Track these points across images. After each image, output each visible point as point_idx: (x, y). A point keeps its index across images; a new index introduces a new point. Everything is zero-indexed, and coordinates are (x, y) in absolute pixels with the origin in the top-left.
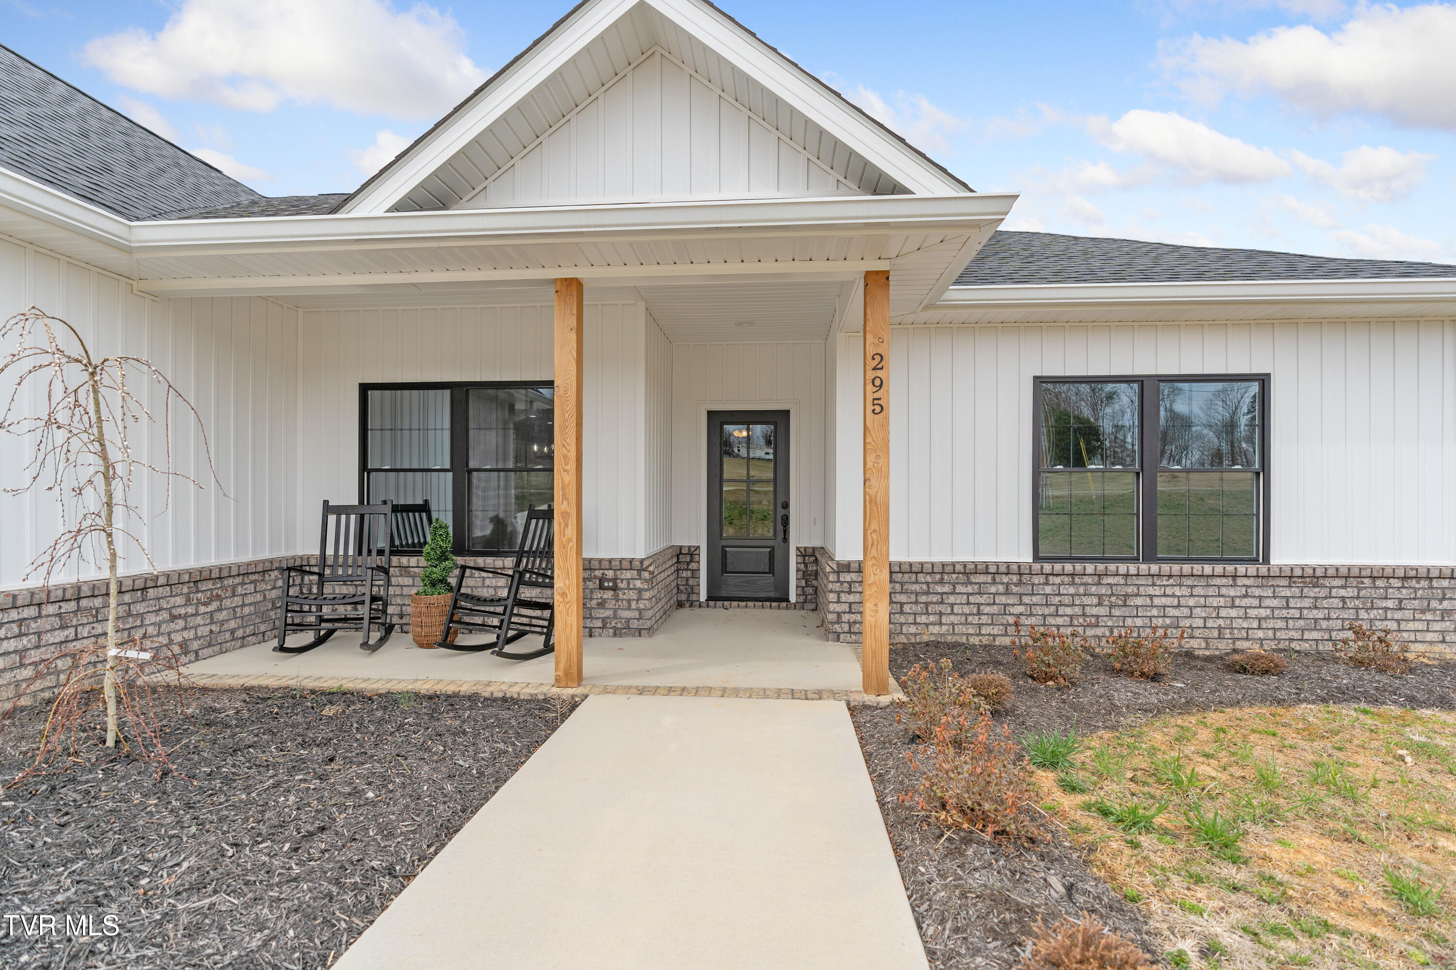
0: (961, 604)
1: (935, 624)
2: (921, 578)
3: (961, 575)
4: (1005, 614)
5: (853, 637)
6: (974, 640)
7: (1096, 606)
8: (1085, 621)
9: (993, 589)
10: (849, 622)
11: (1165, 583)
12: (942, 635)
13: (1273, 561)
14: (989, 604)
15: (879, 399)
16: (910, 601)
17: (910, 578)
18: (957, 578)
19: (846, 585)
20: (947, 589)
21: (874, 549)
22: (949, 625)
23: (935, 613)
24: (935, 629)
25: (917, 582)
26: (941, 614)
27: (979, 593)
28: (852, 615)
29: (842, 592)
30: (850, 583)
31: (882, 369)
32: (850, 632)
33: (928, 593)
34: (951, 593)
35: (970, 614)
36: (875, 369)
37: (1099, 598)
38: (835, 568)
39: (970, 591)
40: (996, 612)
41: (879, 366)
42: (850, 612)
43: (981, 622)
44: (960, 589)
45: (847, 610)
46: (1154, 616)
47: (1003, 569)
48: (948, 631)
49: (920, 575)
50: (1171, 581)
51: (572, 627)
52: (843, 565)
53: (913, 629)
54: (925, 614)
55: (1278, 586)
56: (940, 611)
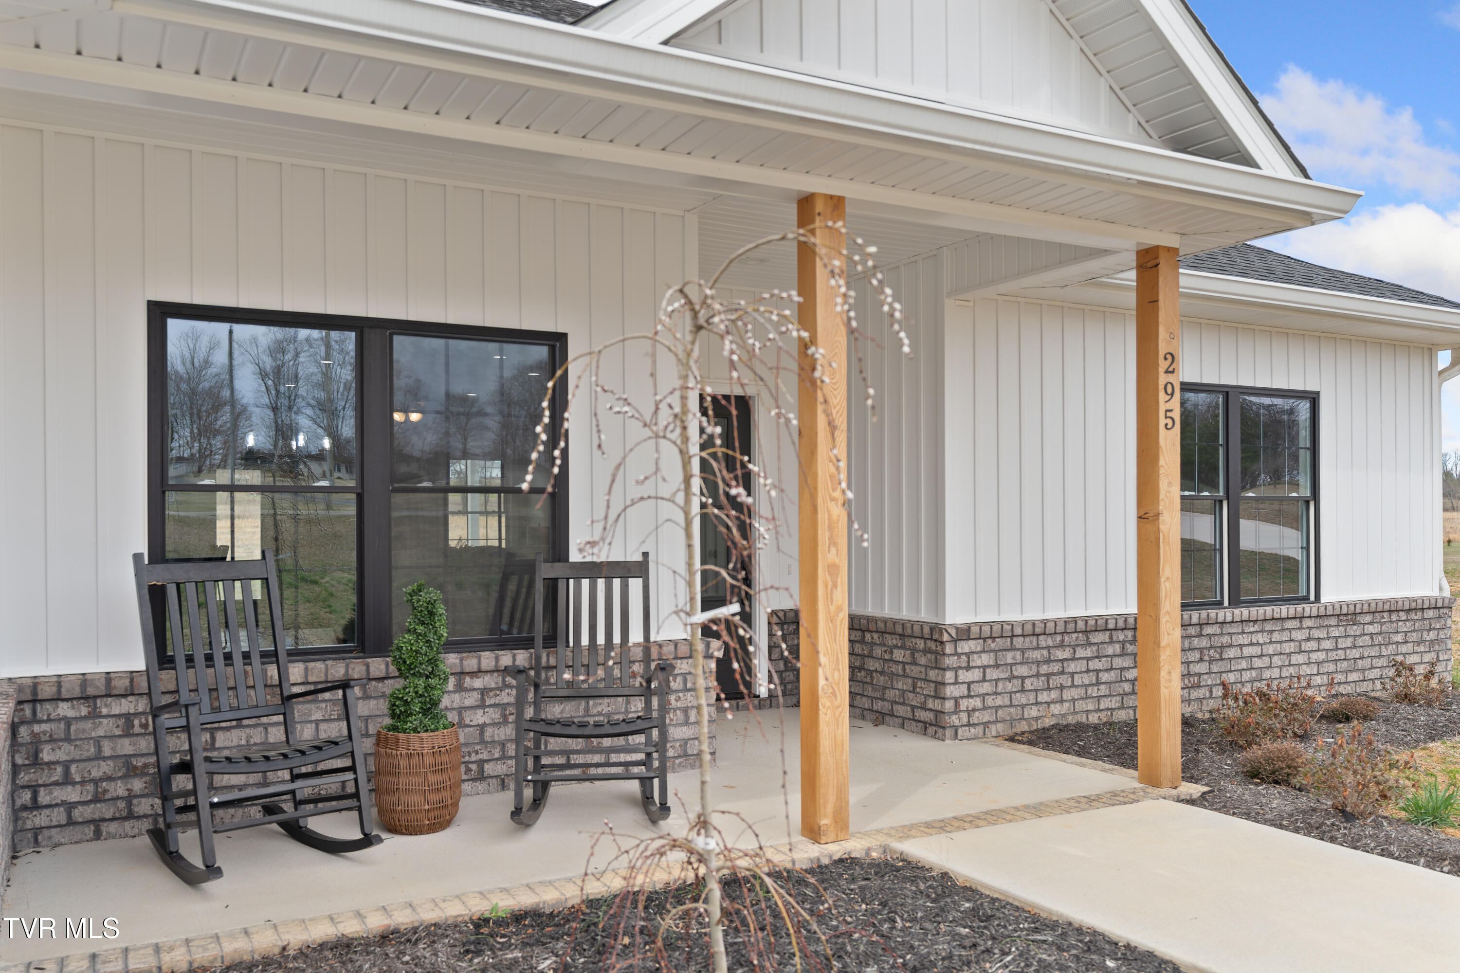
0: (1081, 672)
1: (1056, 702)
2: (1043, 641)
3: (1080, 635)
4: (1122, 681)
5: (972, 730)
6: (1094, 719)
7: (1198, 662)
8: (1190, 681)
9: (1110, 651)
10: (968, 711)
11: (1252, 629)
12: (1063, 716)
13: (1323, 599)
14: (1107, 670)
15: (1171, 411)
16: (1031, 673)
17: (1031, 642)
18: (1077, 638)
19: (964, 657)
20: (1067, 654)
21: (1168, 602)
22: (1070, 701)
23: (1057, 688)
24: (1056, 709)
25: (1038, 648)
26: (1062, 688)
27: (1098, 657)
28: (970, 700)
29: (960, 668)
30: (968, 655)
31: (1173, 372)
32: (969, 725)
33: (1048, 661)
34: (1072, 659)
35: (1089, 685)
36: (1167, 372)
37: (1201, 653)
38: (954, 635)
39: (1090, 655)
40: (1113, 679)
41: (1171, 369)
42: (969, 696)
43: (1100, 693)
44: (1081, 653)
45: (966, 693)
46: (1243, 669)
47: (1121, 624)
48: (1069, 709)
49: (1041, 638)
50: (1256, 628)
51: (843, 745)
52: (962, 630)
53: (1034, 712)
54: (1045, 690)
55: (1331, 626)
56: (1061, 684)
